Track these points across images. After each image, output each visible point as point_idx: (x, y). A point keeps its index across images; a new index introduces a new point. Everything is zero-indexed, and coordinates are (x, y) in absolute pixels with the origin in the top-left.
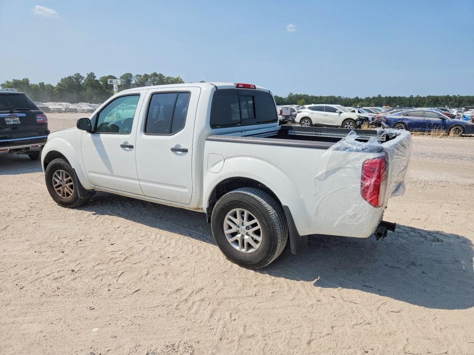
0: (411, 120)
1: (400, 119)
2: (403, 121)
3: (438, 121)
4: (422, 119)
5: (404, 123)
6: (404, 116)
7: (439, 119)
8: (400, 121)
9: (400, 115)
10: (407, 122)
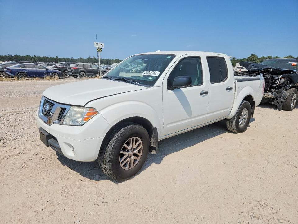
0: (28, 71)
1: (20, 70)
2: (23, 71)
3: (44, 71)
4: (34, 69)
5: (24, 73)
6: (22, 67)
7: (44, 70)
8: (21, 71)
9: (19, 66)
10: (25, 72)
